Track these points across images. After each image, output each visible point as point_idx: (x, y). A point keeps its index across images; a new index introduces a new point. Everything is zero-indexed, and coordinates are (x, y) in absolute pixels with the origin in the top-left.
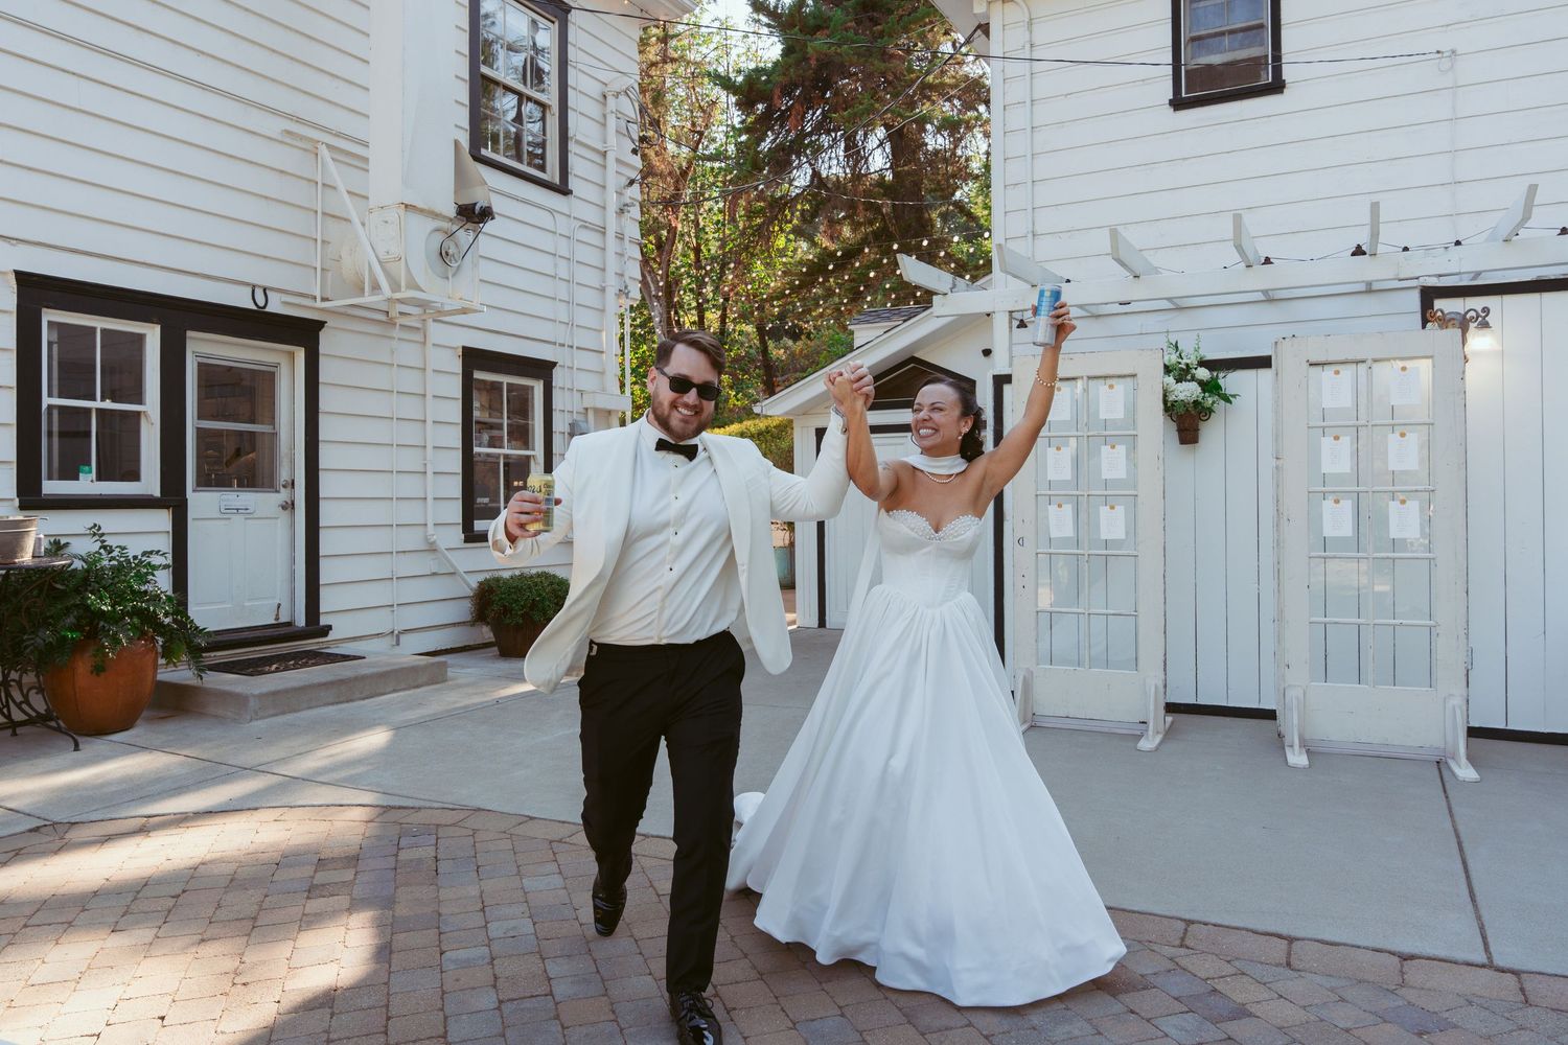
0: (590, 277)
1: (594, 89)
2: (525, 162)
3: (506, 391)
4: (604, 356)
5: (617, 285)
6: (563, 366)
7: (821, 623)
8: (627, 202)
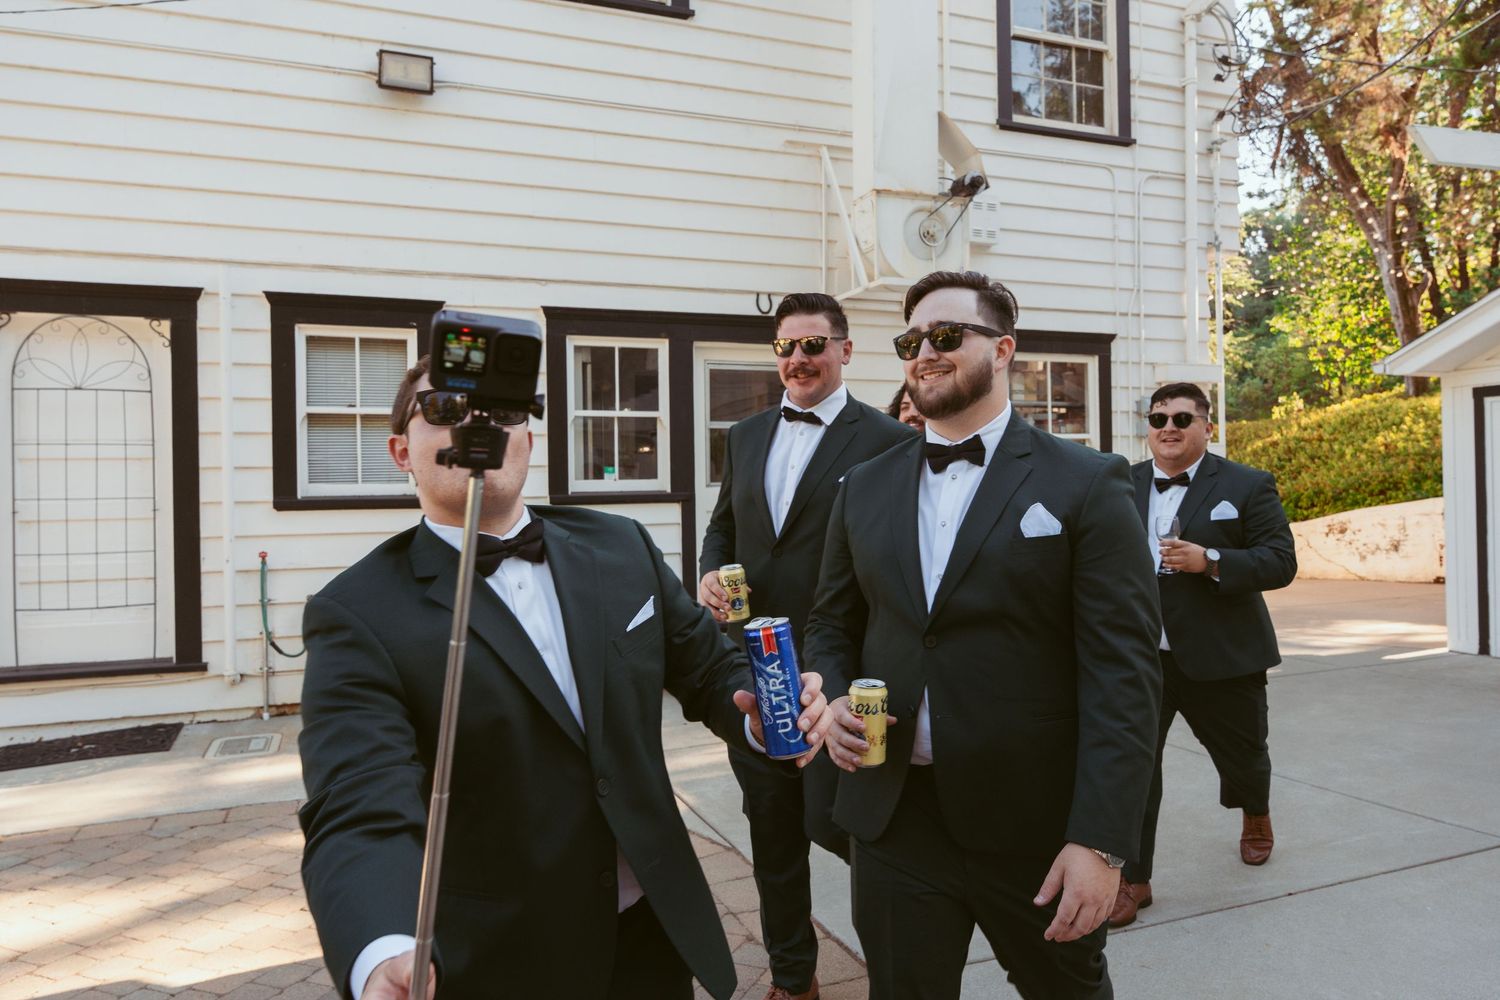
0: (1169, 234)
1: (1169, 18)
2: (1075, 119)
3: (1052, 371)
4: (1185, 321)
5: (1204, 237)
6: (1126, 338)
7: (1484, 648)
8: (1216, 139)
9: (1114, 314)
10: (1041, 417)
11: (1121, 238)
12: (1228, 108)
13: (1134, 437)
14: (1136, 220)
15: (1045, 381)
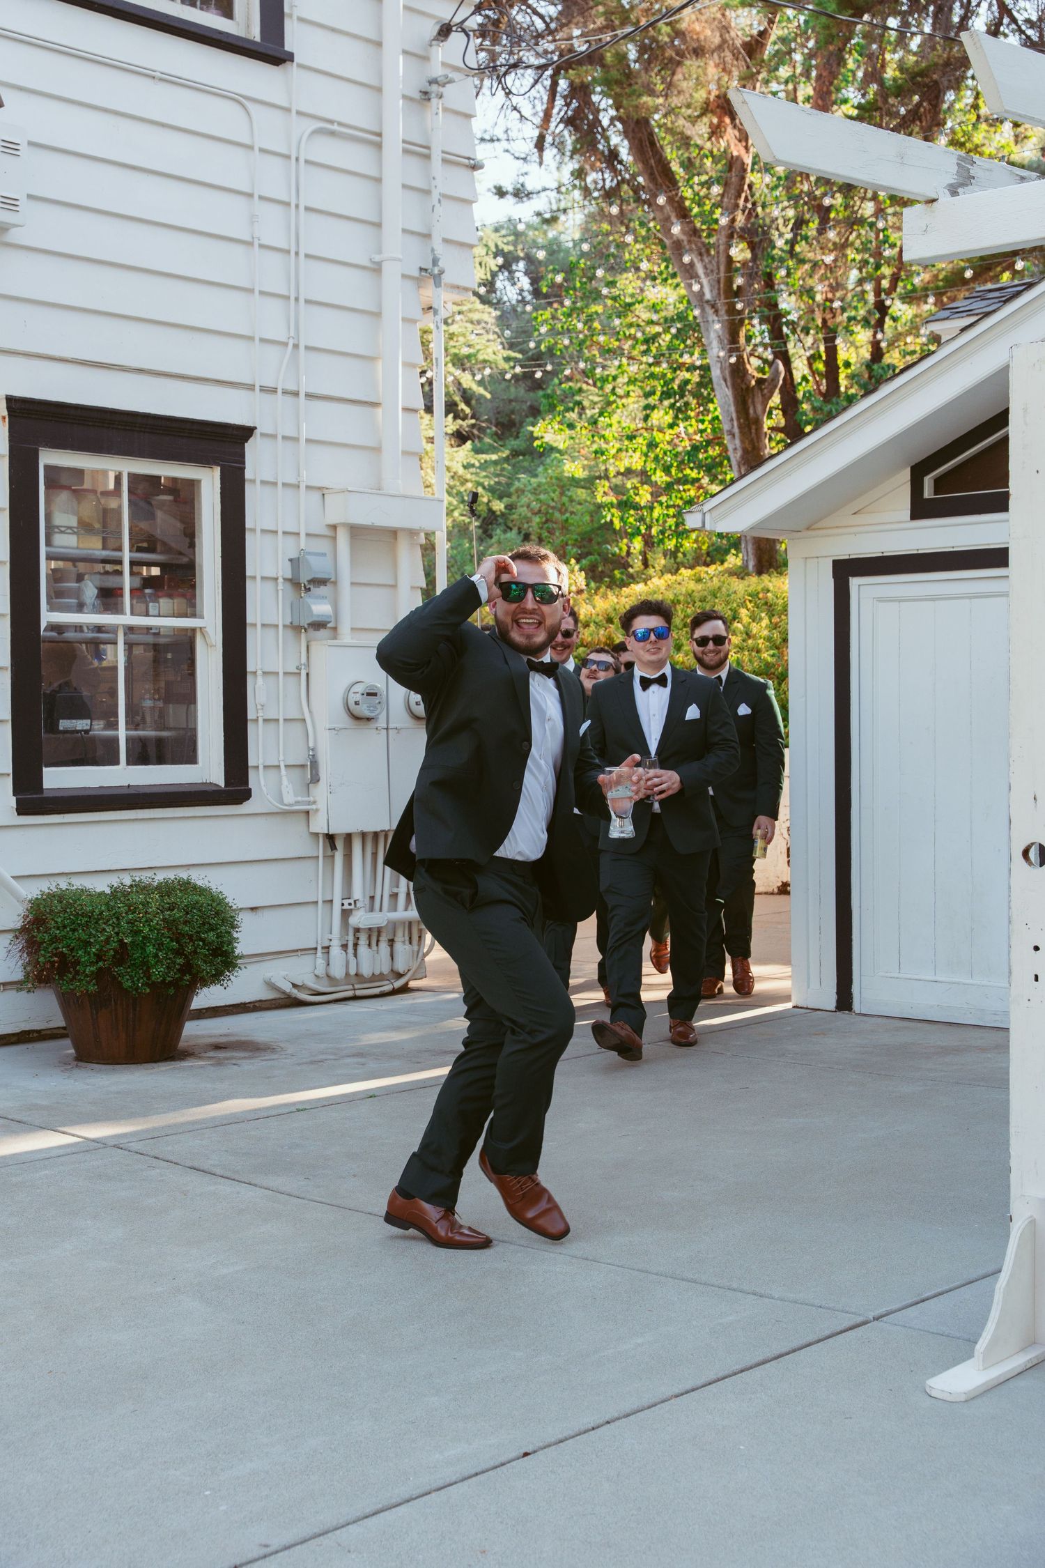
0: (350, 243)
3: (130, 491)
4: (379, 411)
5: (413, 257)
6: (274, 437)
7: (844, 1000)
8: (434, 75)
9: (251, 387)
10: (111, 582)
11: (263, 242)
12: (457, 19)
13: (285, 626)
14: (293, 206)
15: (118, 511)
